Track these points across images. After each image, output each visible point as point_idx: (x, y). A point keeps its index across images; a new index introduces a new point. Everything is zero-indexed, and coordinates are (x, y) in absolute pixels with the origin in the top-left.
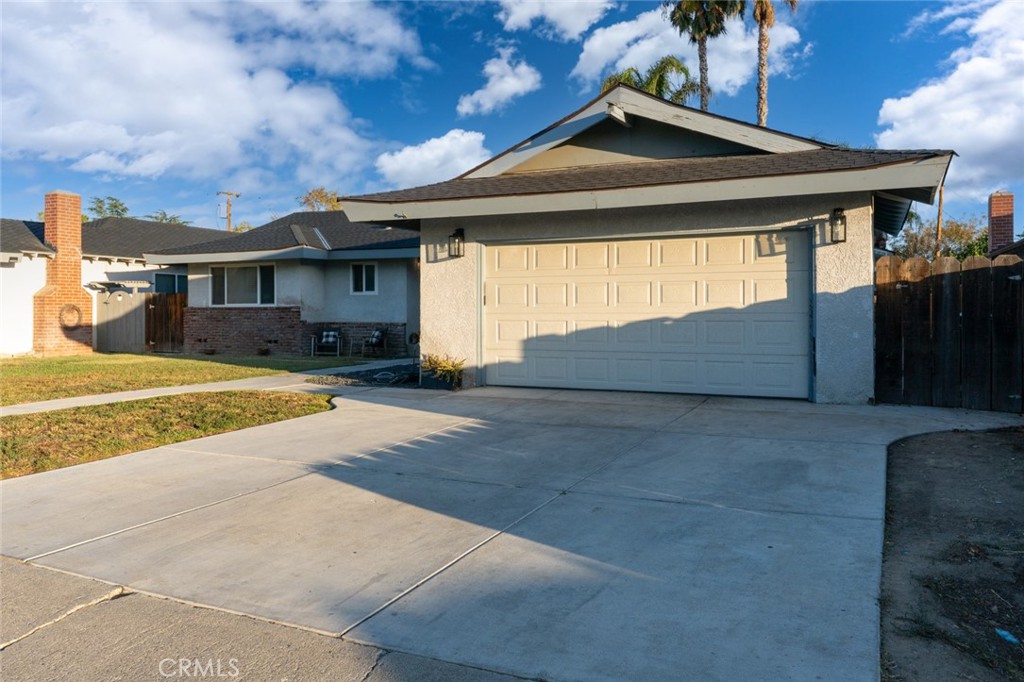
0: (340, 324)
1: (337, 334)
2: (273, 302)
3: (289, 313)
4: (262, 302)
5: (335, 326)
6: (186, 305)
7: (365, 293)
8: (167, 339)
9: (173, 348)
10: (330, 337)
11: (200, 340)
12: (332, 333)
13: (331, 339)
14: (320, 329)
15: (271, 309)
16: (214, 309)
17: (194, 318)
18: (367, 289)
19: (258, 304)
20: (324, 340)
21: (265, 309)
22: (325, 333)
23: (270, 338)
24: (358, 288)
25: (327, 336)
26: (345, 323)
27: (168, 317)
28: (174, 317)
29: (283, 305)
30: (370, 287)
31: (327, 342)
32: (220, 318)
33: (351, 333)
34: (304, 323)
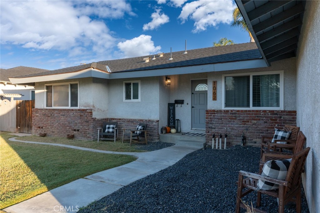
0: (117, 119)
1: (115, 126)
2: (77, 106)
3: (86, 113)
4: (72, 106)
5: (114, 121)
6: (34, 107)
7: (132, 100)
8: (25, 126)
9: (28, 131)
10: (110, 129)
11: (39, 127)
12: (111, 126)
13: (111, 130)
14: (104, 123)
15: (76, 110)
16: (46, 109)
17: (37, 115)
18: (134, 98)
19: (69, 107)
20: (107, 130)
21: (73, 110)
22: (107, 126)
23: (75, 128)
24: (128, 97)
25: (109, 128)
26: (120, 119)
27: (26, 114)
28: (28, 114)
29: (83, 108)
30: (136, 97)
31: (109, 132)
32: (49, 115)
33: (124, 126)
34: (94, 119)
